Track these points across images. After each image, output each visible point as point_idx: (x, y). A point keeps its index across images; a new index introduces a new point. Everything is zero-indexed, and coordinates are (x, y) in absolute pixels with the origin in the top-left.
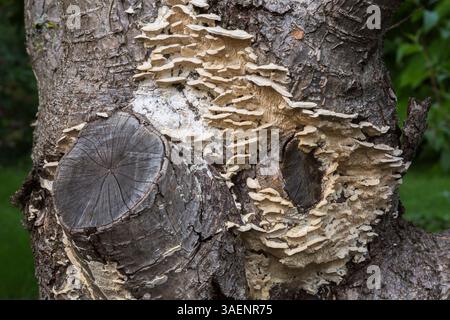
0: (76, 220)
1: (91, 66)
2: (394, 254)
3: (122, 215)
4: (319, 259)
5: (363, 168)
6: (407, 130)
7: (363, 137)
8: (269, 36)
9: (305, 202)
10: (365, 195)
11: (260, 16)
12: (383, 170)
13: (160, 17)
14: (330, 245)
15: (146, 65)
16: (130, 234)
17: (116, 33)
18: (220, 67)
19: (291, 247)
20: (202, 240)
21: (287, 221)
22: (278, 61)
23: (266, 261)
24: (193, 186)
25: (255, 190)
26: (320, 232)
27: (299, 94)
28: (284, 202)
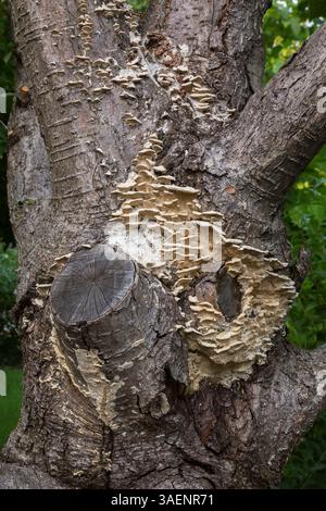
0: (70, 317)
1: (77, 213)
2: (284, 361)
3: (106, 312)
4: (237, 359)
5: (268, 293)
6: (299, 267)
7: (271, 269)
8: (210, 191)
9: (231, 313)
10: (269, 314)
11: (204, 177)
12: (282, 295)
13: (129, 179)
14: (244, 348)
15: (119, 212)
16: (110, 327)
17: (97, 190)
18: (173, 214)
19: (218, 348)
20: (159, 337)
21: (216, 327)
22: (217, 208)
23: (198, 358)
24: (153, 297)
25: (194, 304)
26: (238, 337)
27: (230, 233)
28: (216, 312)
